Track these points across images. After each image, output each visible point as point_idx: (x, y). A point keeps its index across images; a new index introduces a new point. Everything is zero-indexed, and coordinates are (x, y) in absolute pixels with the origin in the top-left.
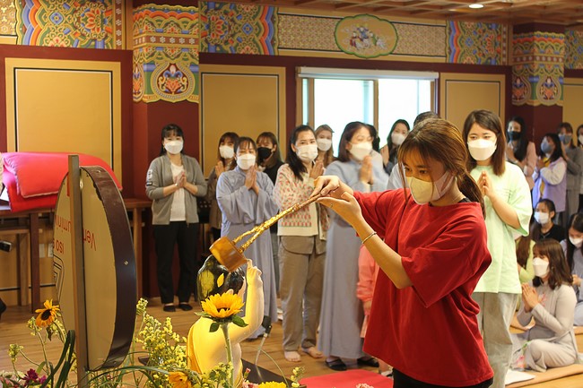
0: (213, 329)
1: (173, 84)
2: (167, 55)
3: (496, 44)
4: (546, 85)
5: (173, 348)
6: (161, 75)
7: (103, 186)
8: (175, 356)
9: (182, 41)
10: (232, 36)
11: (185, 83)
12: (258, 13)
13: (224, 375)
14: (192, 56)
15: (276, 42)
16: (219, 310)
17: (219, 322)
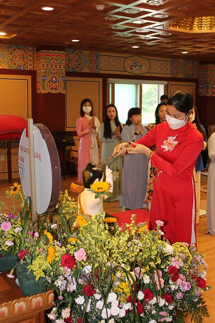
1: (54, 85)
2: (51, 73)
3: (192, 69)
6: (49, 81)
9: (58, 66)
10: (79, 64)
11: (59, 85)
12: (90, 54)
14: (62, 73)
15: (98, 67)
16: (98, 189)
17: (99, 194)
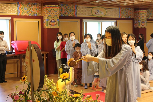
0: (62, 81)
1: (53, 24)
2: (51, 17)
3: (130, 13)
4: (142, 23)
5: (53, 86)
6: (50, 22)
7: (36, 49)
8: (54, 88)
9: (55, 14)
10: (67, 12)
11: (56, 24)
12: (73, 7)
13: (65, 92)
14: (57, 17)
15: (77, 13)
16: (63, 77)
17: (64, 80)
